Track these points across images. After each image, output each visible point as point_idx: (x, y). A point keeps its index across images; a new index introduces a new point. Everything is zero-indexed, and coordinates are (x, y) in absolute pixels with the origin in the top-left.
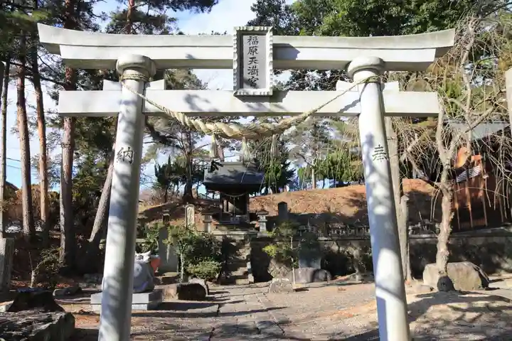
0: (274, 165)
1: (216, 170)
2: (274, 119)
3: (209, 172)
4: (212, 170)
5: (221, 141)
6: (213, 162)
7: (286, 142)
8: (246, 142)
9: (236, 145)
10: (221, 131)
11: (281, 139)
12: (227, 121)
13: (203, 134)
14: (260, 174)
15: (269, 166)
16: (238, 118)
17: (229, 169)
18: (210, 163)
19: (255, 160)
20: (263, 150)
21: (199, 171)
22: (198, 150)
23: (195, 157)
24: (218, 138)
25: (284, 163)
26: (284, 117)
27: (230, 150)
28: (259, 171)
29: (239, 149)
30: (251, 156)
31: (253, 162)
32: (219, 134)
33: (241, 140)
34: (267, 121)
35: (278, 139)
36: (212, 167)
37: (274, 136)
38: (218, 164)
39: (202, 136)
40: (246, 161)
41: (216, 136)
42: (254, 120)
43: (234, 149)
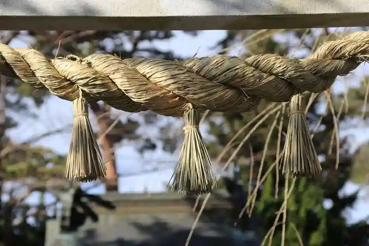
0: (298, 200)
1: (88, 224)
2: (299, 35)
3: (64, 229)
4: (73, 222)
5: (107, 120)
6: (79, 195)
7: (342, 118)
8: (197, 123)
9: (162, 130)
10: (107, 82)
11: (322, 109)
12: (128, 46)
13: (39, 93)
14: (250, 235)
15: (279, 205)
16: (168, 36)
17: (133, 217)
18: (68, 198)
19: (229, 184)
20: (258, 148)
21: (24, 225)
22: (21, 152)
23: (14, 176)
24: (96, 109)
25: (333, 196)
26: (332, 30)
27: (141, 151)
28: (245, 224)
29: (171, 145)
30: (218, 172)
31: (224, 192)
32: (100, 96)
33: (178, 114)
34: (271, 47)
35: (312, 109)
36: (73, 210)
37: (295, 99)
38: (95, 199)
39: (39, 102)
40: (199, 190)
41: (91, 102)
42: (225, 43)
43: (153, 147)
